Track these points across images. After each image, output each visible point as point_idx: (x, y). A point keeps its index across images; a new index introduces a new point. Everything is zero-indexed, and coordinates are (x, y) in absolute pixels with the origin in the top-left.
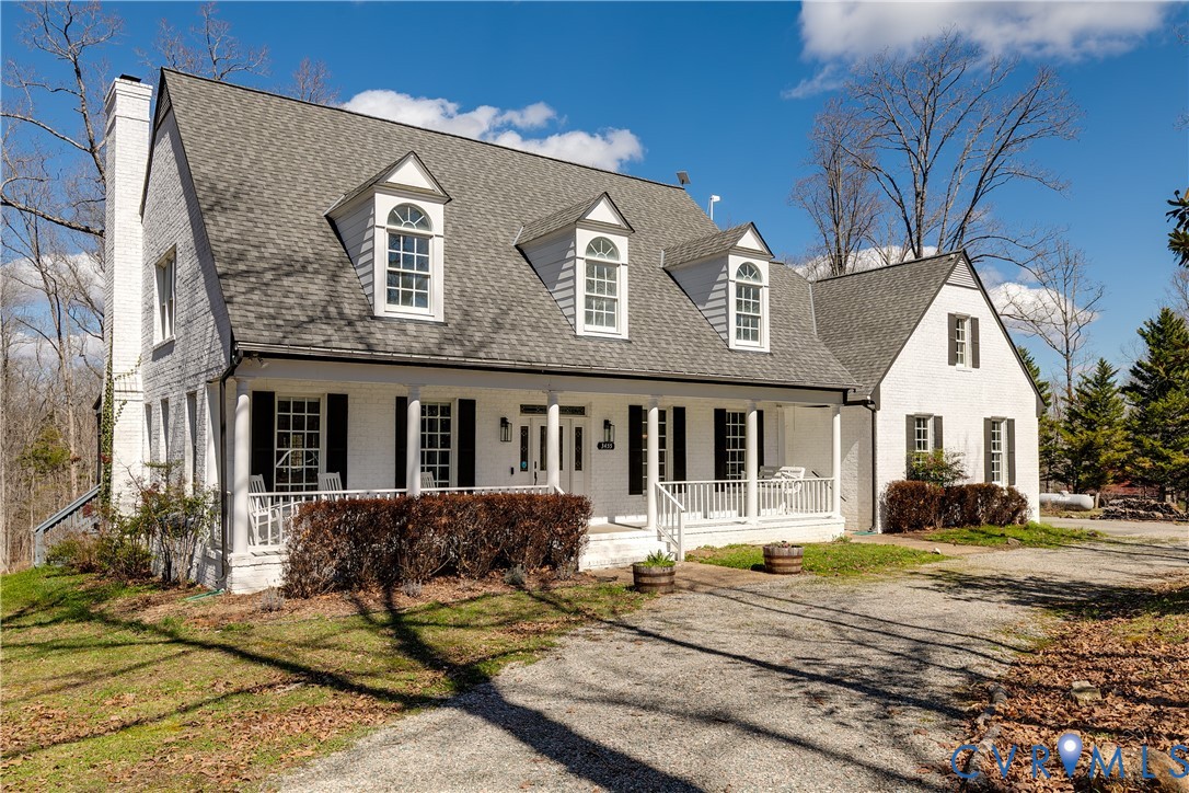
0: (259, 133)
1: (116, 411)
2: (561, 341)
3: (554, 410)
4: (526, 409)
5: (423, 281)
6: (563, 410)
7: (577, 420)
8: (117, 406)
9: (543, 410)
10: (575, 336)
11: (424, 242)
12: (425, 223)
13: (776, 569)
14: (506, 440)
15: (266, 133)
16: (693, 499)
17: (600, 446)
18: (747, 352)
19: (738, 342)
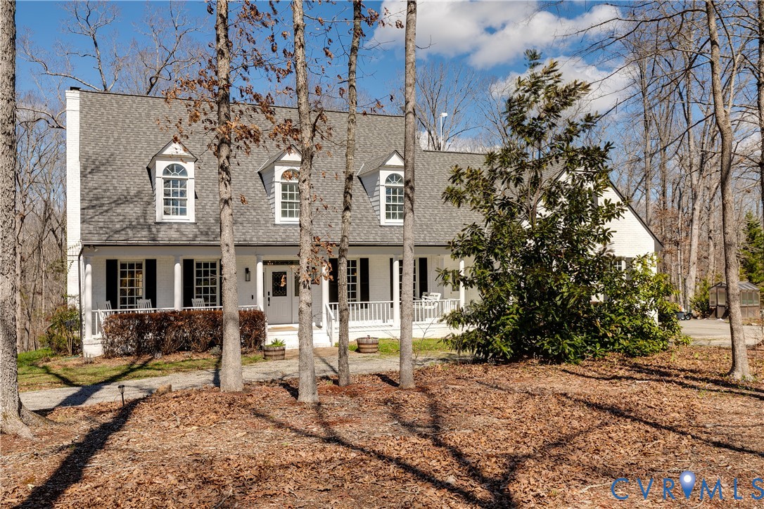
0: (124, 121)
1: (68, 266)
2: (264, 228)
5: (184, 202)
8: (69, 263)
10: (275, 225)
11: (183, 182)
12: (184, 172)
13: (361, 350)
14: (249, 280)
15: (127, 121)
16: (375, 312)
18: (393, 226)
19: (388, 220)
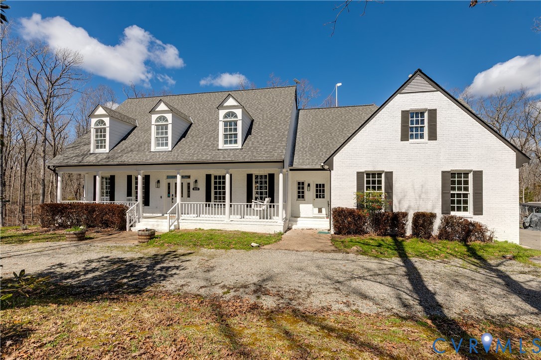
3: (179, 177)
4: (168, 177)
6: (183, 177)
7: (188, 180)
9: (175, 177)
14: (158, 187)
17: (193, 189)
18: (228, 149)
19: (225, 146)
